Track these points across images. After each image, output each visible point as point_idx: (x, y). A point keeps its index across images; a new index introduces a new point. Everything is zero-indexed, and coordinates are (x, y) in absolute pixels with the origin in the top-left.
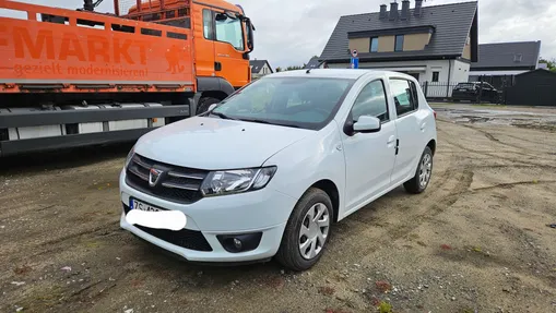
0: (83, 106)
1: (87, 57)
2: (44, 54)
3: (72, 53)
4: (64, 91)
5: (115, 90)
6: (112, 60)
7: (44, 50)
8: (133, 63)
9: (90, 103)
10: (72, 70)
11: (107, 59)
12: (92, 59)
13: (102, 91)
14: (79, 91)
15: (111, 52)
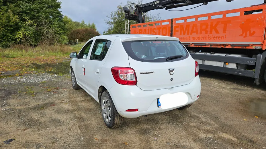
0: (200, 53)
1: (199, 33)
2: (186, 34)
3: (194, 32)
4: (191, 46)
5: (209, 46)
6: (209, 32)
7: (187, 32)
8: (219, 33)
9: (202, 52)
10: (194, 38)
11: (206, 33)
12: (201, 33)
13: (203, 47)
14: (195, 46)
15: (209, 30)
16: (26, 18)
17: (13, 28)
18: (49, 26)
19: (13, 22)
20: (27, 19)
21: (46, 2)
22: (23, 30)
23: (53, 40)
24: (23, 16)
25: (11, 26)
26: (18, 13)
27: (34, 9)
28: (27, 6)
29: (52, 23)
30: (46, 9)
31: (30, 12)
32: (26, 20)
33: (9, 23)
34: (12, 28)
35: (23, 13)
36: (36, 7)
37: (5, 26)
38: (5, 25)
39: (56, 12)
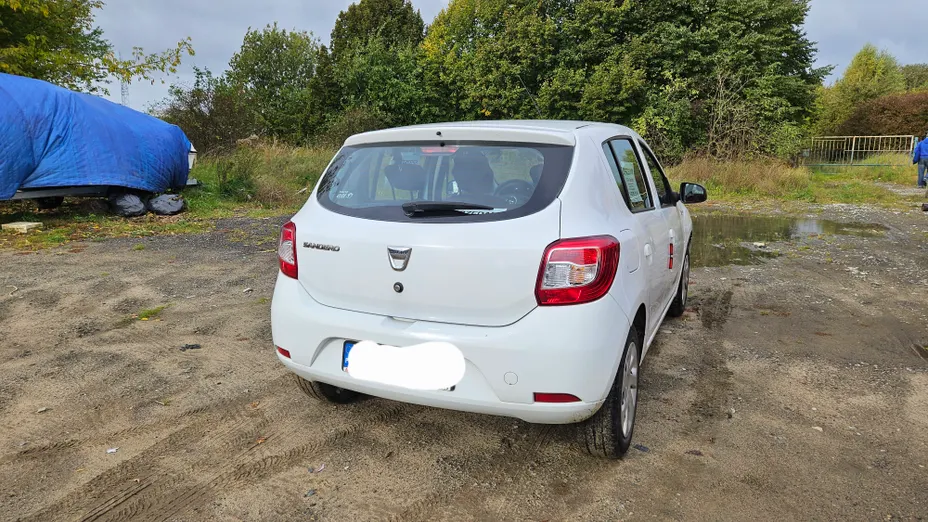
16: (668, 74)
17: (627, 108)
18: (740, 93)
19: (627, 90)
20: (671, 78)
21: (745, 12)
22: (650, 111)
23: (746, 142)
24: (663, 70)
25: (621, 103)
26: (649, 60)
27: (701, 43)
28: (679, 37)
29: (754, 82)
30: (743, 35)
31: (686, 52)
32: (668, 80)
33: (618, 93)
34: (622, 109)
35: (664, 58)
36: (707, 34)
37: (607, 103)
38: (605, 100)
39: (777, 41)
